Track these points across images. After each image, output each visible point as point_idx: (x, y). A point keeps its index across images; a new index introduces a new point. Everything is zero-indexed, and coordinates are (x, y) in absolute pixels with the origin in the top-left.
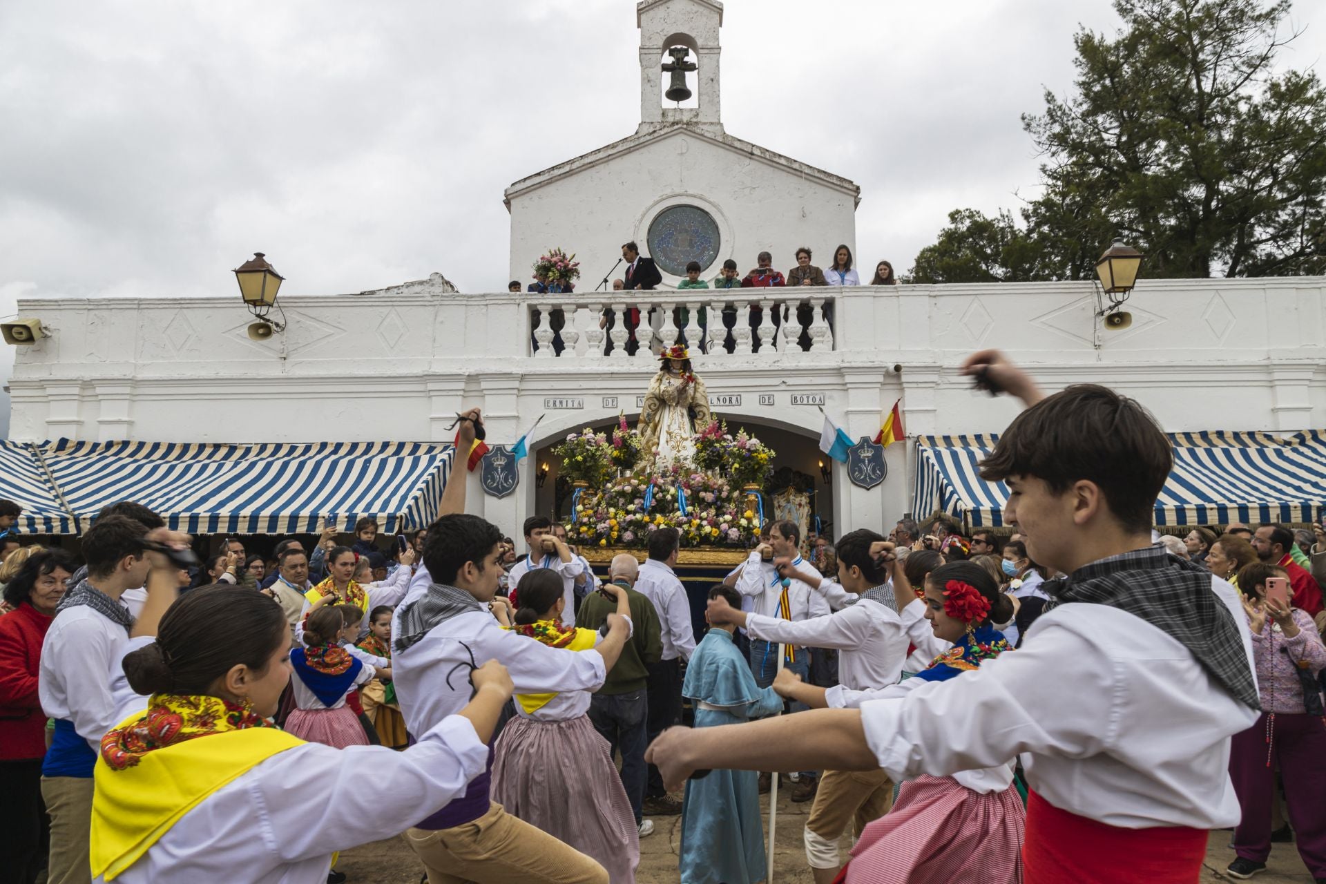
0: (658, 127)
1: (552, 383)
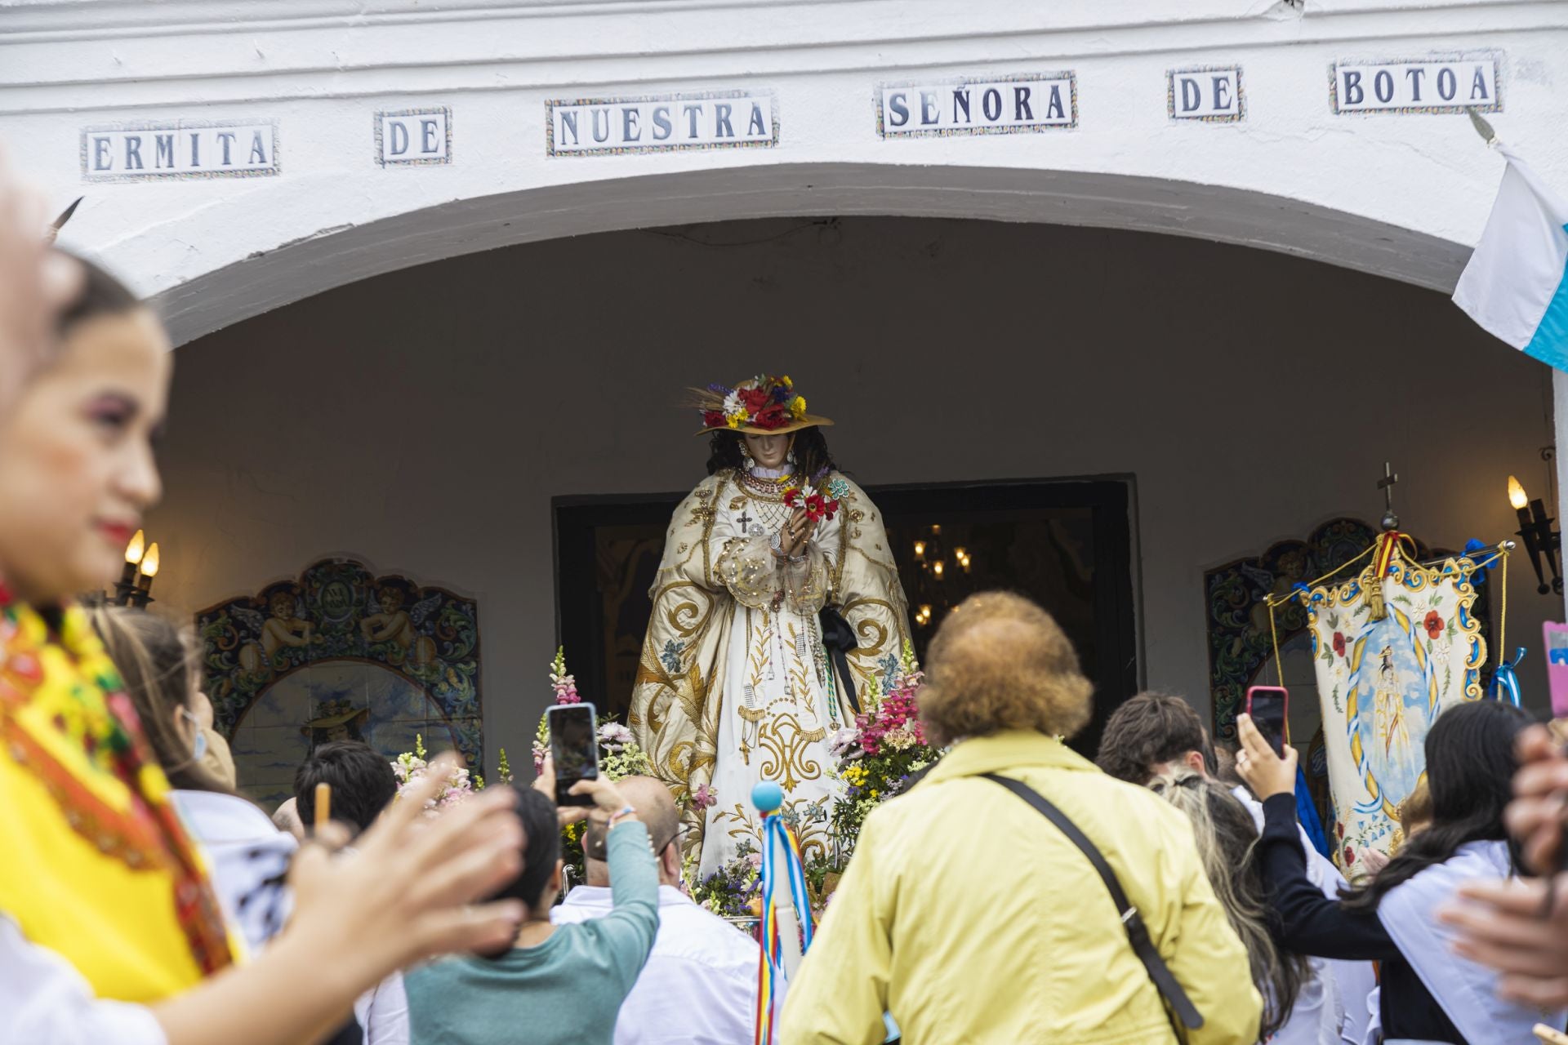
1: (115, 50)
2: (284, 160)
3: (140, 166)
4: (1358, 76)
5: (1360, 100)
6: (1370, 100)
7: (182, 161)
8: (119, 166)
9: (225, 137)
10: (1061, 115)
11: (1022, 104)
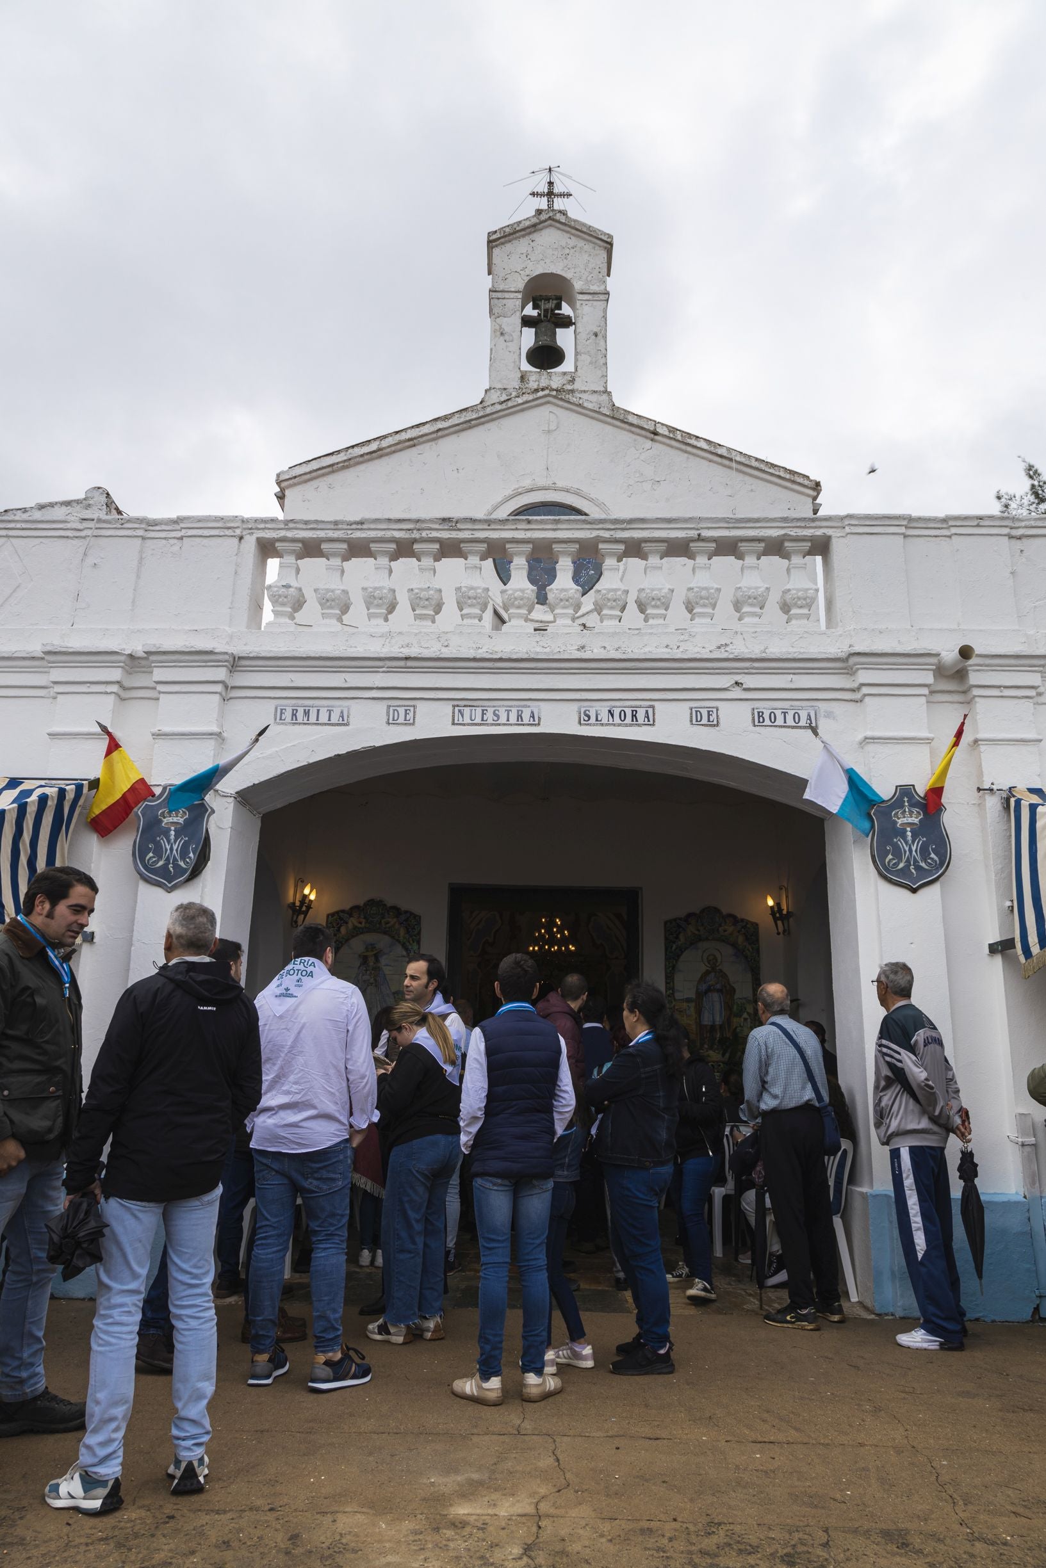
0: (514, 394)
1: (291, 675)
2: (351, 720)
3: (296, 720)
4: (763, 713)
5: (763, 722)
6: (767, 722)
7: (313, 719)
8: (289, 719)
9: (330, 711)
10: (649, 721)
11: (634, 716)
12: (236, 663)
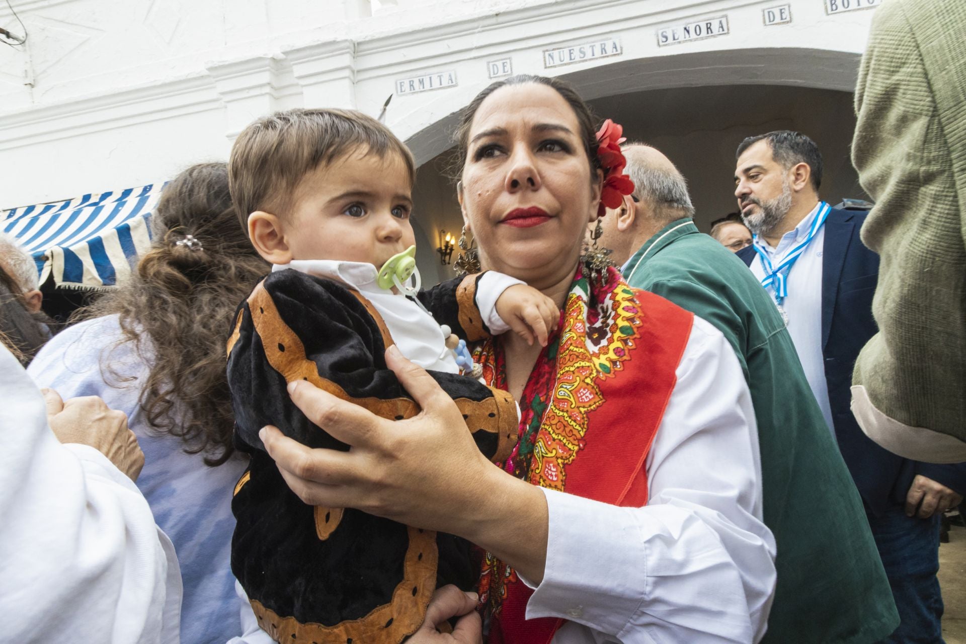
1: (403, 51)
2: (458, 81)
3: (414, 89)
4: (835, 1)
5: (837, 9)
6: (841, 8)
7: (427, 86)
8: (408, 90)
9: (440, 77)
10: (723, 30)
11: (709, 28)
12: (357, 49)
